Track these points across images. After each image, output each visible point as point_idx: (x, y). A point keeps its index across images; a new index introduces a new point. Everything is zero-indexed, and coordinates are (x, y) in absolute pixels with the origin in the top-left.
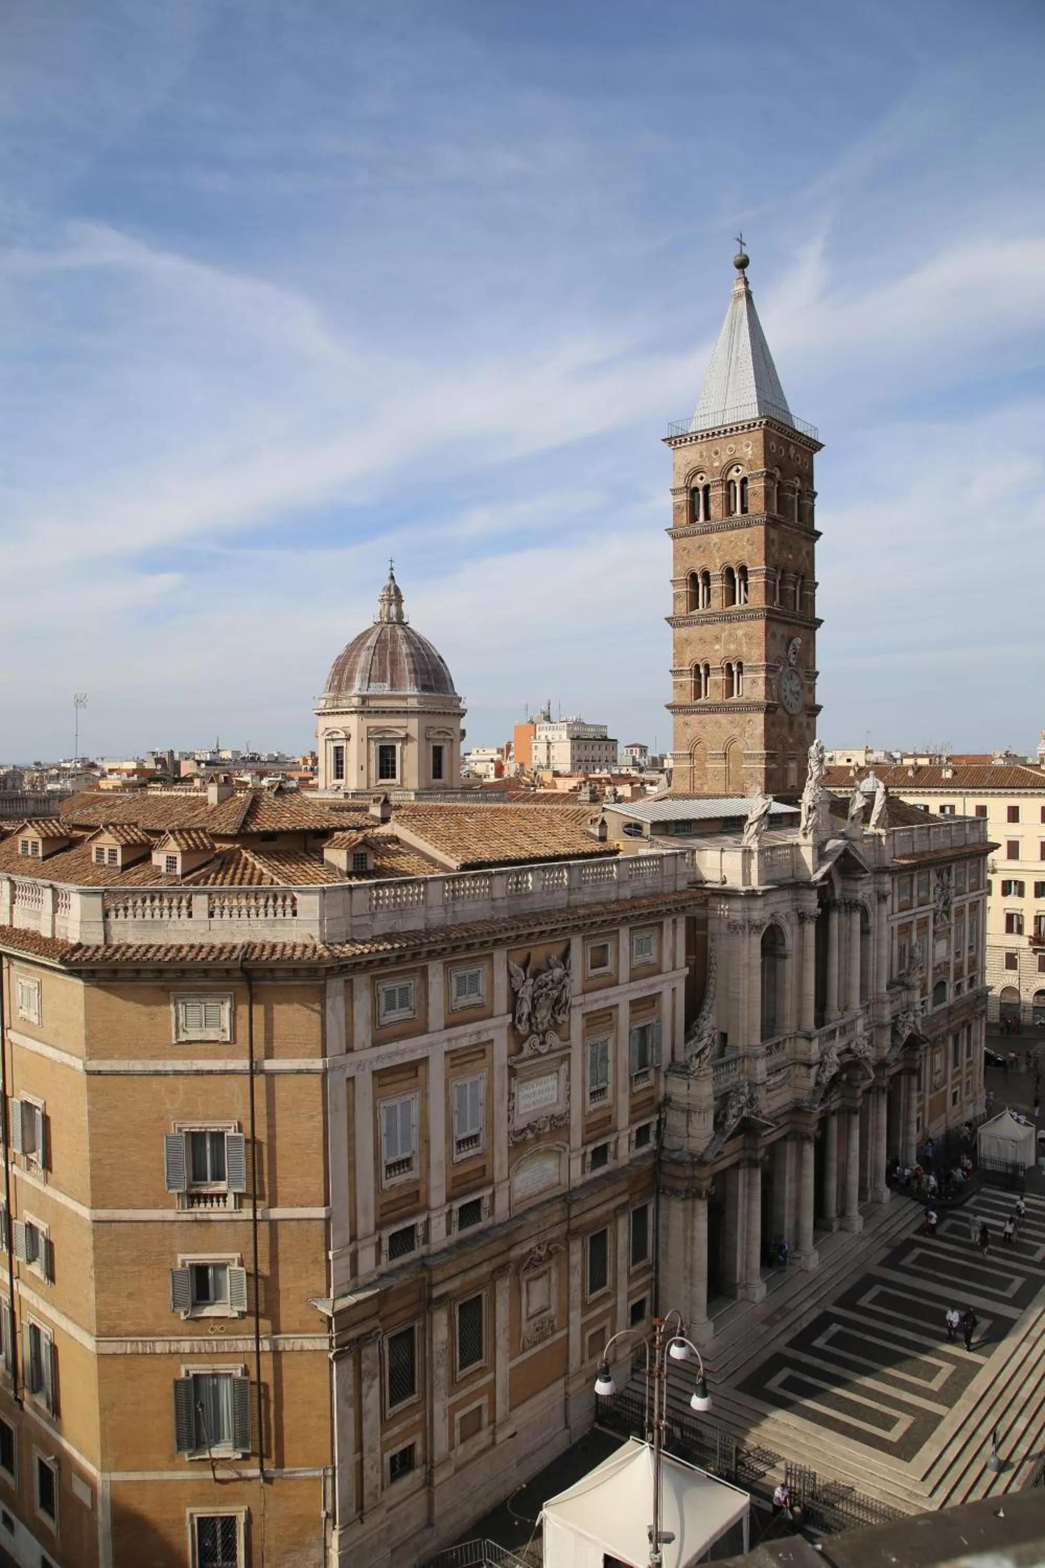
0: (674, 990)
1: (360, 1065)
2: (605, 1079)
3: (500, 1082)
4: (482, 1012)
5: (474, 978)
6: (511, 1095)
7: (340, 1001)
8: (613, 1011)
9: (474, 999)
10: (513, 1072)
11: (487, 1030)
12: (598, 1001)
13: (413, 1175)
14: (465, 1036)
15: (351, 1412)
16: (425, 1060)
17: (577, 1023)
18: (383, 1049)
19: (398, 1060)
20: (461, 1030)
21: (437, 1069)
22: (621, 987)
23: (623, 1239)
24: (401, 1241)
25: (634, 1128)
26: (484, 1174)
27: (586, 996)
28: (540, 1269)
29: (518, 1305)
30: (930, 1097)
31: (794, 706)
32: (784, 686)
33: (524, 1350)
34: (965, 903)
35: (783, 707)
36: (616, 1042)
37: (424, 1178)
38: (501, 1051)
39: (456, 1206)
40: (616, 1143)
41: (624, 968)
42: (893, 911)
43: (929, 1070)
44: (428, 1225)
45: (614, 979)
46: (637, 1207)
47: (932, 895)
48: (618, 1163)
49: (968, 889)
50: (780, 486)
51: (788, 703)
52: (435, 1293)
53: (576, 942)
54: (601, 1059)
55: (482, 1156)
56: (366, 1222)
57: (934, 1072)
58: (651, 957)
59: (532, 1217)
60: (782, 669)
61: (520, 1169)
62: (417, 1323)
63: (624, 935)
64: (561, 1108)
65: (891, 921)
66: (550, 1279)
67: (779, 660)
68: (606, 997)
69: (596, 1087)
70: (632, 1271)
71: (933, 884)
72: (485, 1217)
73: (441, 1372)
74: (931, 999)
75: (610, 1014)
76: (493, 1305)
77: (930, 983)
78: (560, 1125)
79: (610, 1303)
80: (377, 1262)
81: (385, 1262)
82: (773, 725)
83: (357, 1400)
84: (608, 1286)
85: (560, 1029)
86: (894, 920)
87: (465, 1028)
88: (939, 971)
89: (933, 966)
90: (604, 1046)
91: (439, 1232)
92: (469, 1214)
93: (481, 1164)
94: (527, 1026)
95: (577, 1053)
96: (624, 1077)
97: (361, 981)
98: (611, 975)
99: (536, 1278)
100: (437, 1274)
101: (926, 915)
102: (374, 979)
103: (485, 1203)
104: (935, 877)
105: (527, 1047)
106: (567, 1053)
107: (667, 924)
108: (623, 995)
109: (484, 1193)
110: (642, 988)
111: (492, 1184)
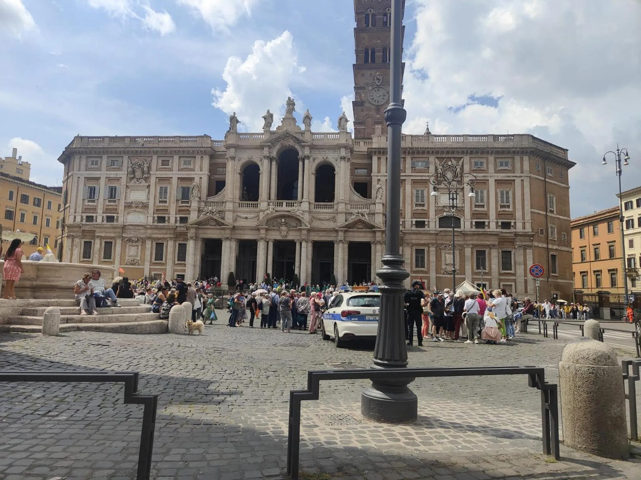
0: (201, 178)
1: (81, 175)
2: (166, 198)
3: (123, 189)
4: (119, 169)
5: (117, 161)
6: (126, 193)
7: (78, 160)
8: (171, 179)
9: (117, 166)
10: (128, 186)
11: (120, 174)
12: (163, 174)
13: (94, 204)
14: (112, 174)
15: (70, 252)
16: (100, 178)
17: (153, 180)
18: (88, 173)
19: (94, 176)
20: (110, 172)
21: (103, 180)
22: (174, 172)
23: (170, 249)
24: (90, 219)
25: (178, 216)
26: (115, 210)
27: (157, 172)
28: (134, 244)
29: (125, 250)
30: (438, 275)
31: (380, 102)
32: (372, 94)
33: (126, 264)
34: (488, 178)
35: (370, 103)
36: (171, 188)
37: (97, 206)
38: (124, 181)
39: (105, 215)
40: (169, 218)
41: (175, 167)
42: (379, 171)
43: (435, 260)
44: (96, 217)
45: (171, 170)
46: (181, 242)
47: (432, 169)
48: (169, 224)
49: (493, 171)
50: (374, 15)
51: (375, 101)
52: (96, 234)
53: (155, 157)
54: (163, 192)
55: (116, 206)
56: (79, 210)
57: (443, 263)
58: (189, 167)
59: (131, 227)
60: (370, 88)
61: (128, 213)
62: (93, 241)
63: (176, 158)
64: (145, 201)
65: (377, 176)
66: (138, 249)
67: (368, 84)
68: (167, 174)
69: (161, 200)
70: (177, 262)
71: (434, 164)
72: (115, 221)
73: (96, 256)
74: (434, 222)
75: (168, 179)
76: (115, 246)
77: (432, 213)
78: (145, 206)
79: (164, 267)
80: (82, 221)
81: (84, 222)
82: (362, 111)
83: (72, 250)
84: (163, 261)
85: (146, 179)
86: (381, 176)
87: (113, 172)
88: (446, 210)
89: (436, 205)
90: (166, 189)
91: (99, 220)
92: (110, 219)
93: (115, 207)
94: (132, 176)
95: (152, 188)
96: (173, 199)
97: (84, 157)
98: (169, 168)
99: (133, 246)
100: (98, 230)
101: (424, 178)
102: (88, 157)
103: (115, 218)
104: (437, 161)
105: (133, 181)
106: (149, 187)
107: (198, 157)
108: (175, 175)
109: (115, 215)
110: (184, 174)
111: (118, 213)
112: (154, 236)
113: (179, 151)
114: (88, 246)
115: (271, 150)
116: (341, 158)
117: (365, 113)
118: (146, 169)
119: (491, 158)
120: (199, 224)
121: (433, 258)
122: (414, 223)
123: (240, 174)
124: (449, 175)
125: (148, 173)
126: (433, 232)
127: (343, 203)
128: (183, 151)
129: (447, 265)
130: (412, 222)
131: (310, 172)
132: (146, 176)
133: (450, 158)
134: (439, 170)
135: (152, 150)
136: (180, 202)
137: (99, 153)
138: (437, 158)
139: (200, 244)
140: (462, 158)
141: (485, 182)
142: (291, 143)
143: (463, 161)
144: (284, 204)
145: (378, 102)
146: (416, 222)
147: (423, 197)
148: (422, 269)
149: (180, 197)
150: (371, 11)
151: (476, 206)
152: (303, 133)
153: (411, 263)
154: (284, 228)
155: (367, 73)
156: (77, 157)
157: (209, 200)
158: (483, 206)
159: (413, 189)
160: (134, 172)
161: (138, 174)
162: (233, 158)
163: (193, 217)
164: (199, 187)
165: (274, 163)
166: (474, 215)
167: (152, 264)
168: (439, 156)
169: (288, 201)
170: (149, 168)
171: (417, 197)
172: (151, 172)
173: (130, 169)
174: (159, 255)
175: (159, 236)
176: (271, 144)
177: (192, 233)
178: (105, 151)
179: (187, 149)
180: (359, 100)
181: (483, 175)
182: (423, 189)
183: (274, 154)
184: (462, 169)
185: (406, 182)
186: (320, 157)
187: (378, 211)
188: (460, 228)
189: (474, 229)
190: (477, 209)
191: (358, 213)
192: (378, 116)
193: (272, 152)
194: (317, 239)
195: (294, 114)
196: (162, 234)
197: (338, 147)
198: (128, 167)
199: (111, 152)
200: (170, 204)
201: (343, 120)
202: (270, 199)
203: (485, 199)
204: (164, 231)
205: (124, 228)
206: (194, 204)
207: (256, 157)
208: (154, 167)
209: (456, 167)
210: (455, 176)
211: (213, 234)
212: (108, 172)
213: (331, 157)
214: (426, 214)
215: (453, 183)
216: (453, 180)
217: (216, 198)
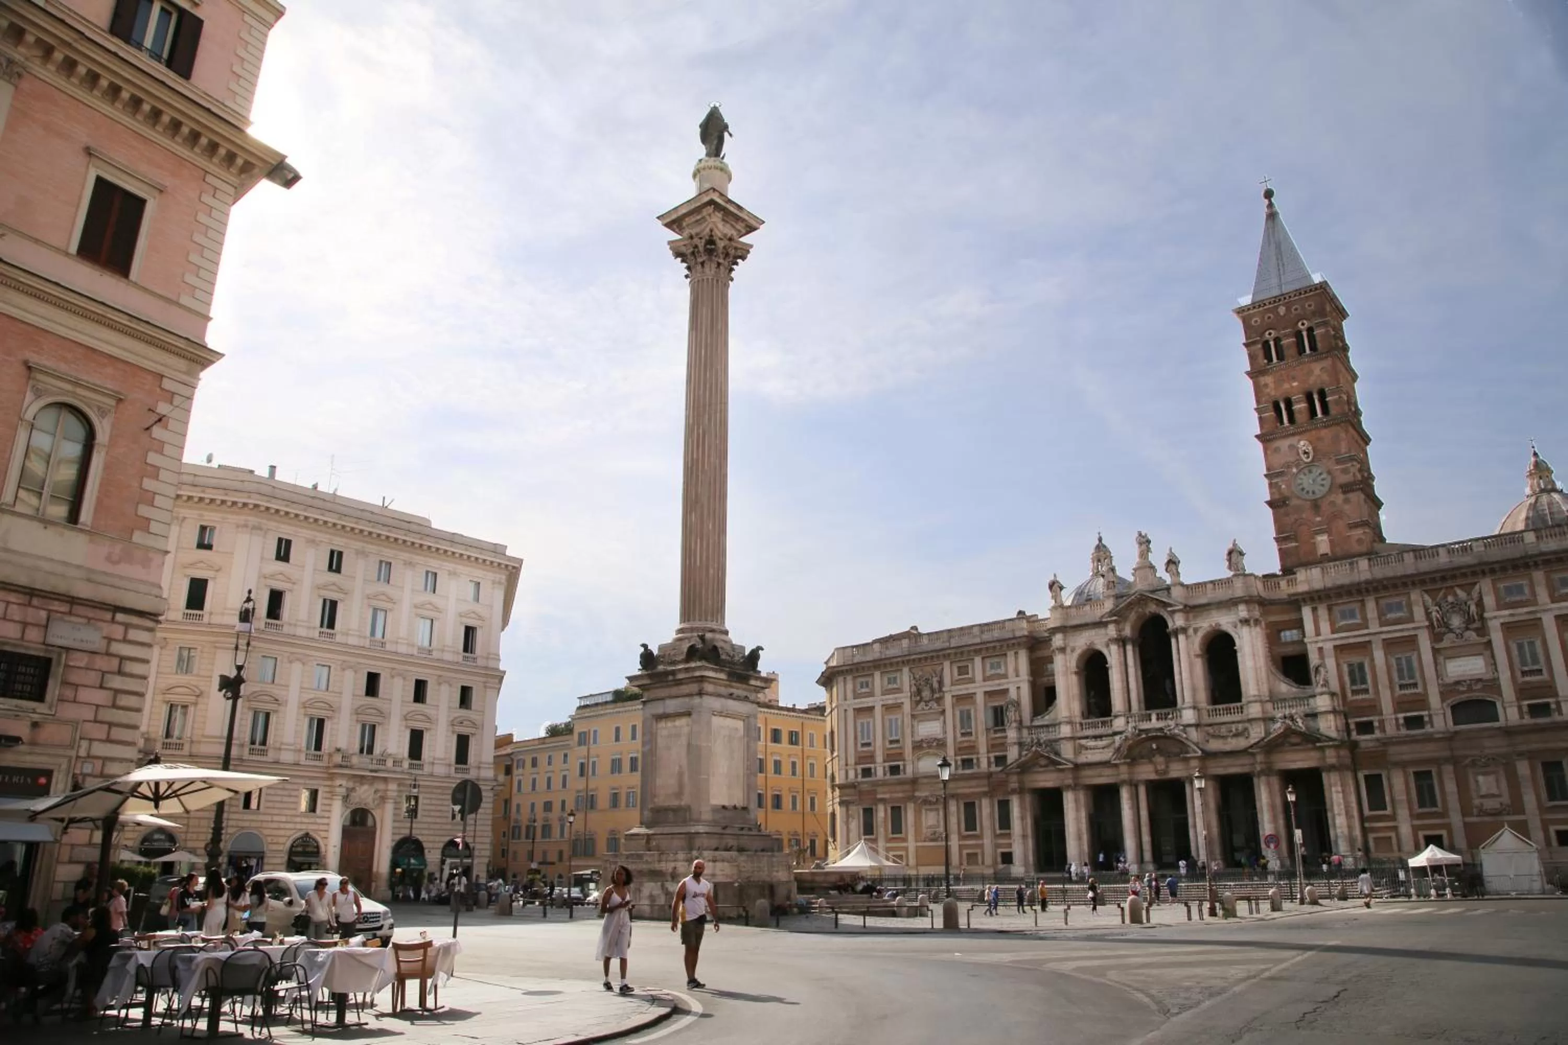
0: (1018, 688)
1: (849, 705)
2: (971, 728)
3: (907, 720)
4: (899, 690)
5: (895, 678)
6: (913, 726)
7: (842, 684)
8: (974, 696)
9: (895, 686)
10: (913, 716)
11: (900, 698)
12: (962, 689)
13: (871, 748)
14: (890, 699)
15: (845, 828)
16: (873, 707)
17: (948, 700)
18: (856, 701)
19: (865, 705)
20: (887, 697)
21: (878, 711)
22: (977, 685)
23: (986, 811)
24: (867, 772)
25: (992, 755)
26: (900, 756)
27: (953, 688)
28: (933, 807)
29: (920, 819)
30: (1468, 819)
31: (1317, 491)
32: (1299, 481)
33: (925, 841)
34: (1538, 615)
35: (1299, 498)
36: (976, 711)
37: (875, 751)
38: (907, 707)
39: (887, 764)
40: (978, 759)
41: (979, 676)
42: (1318, 633)
43: (1455, 789)
44: (875, 769)
45: (972, 681)
46: (1001, 798)
47: (1419, 612)
48: (980, 770)
49: (1548, 600)
50: (1277, 340)
51: (1308, 492)
52: (879, 796)
53: (947, 664)
54: (966, 718)
55: (900, 748)
56: (852, 761)
57: (1474, 794)
58: (999, 671)
59: (925, 781)
60: (1295, 470)
61: (919, 759)
62: (874, 807)
63: (978, 660)
64: (941, 736)
65: (1316, 642)
66: (938, 815)
67: (1288, 466)
68: (967, 689)
69: (963, 731)
70: (998, 832)
71: (1421, 604)
72: (902, 773)
73: (881, 830)
74: (1442, 717)
75: (970, 697)
76: (906, 812)
77: (1434, 700)
78: (941, 744)
79: (980, 842)
80: (856, 776)
81: (860, 779)
82: (1287, 515)
83: (847, 823)
84: (978, 832)
85: (939, 700)
86: (1323, 641)
87: (891, 696)
88: (1462, 689)
89: (1440, 682)
90: (969, 712)
91: (880, 772)
92: (895, 770)
93: (898, 751)
94: (918, 698)
95: (949, 713)
96: (981, 728)
97: (849, 678)
98: (970, 679)
99: (931, 810)
100: (880, 789)
101: (1406, 634)
102: (855, 678)
103: (901, 767)
104: (1427, 597)
105: (920, 707)
106: (943, 712)
107: (1010, 655)
108: (979, 688)
109: (900, 763)
110: (993, 686)
111: (904, 760)
112: (960, 791)
113: (981, 649)
114: (869, 814)
115: (1121, 626)
116: (1241, 621)
117: (1292, 518)
118: (936, 685)
119: (1539, 576)
120: (1024, 768)
121: (1451, 787)
122: (1401, 721)
123: (1076, 673)
124: (1456, 621)
125: (940, 690)
126: (1441, 736)
127: (1256, 702)
128: (987, 649)
129: (1483, 797)
130: (1397, 719)
131: (1192, 653)
132: (937, 695)
133: (1452, 587)
134: (1434, 614)
135: (941, 653)
136: (992, 731)
137: (869, 668)
138: (1426, 591)
139: (1028, 798)
140: (1475, 583)
141: (1535, 624)
142: (1152, 608)
143: (1480, 589)
144: (1154, 717)
145: (1314, 493)
146: (1406, 719)
147: (1410, 669)
148: (1434, 809)
149: (991, 723)
150: (1270, 334)
151: (1524, 673)
152: (1168, 589)
153: (1409, 802)
154: (1159, 759)
155: (1284, 444)
156: (841, 679)
157: (1036, 723)
158: (1540, 672)
159: (1389, 657)
160: (919, 692)
161: (926, 694)
162: (1063, 650)
163: (1013, 754)
164: (1017, 704)
165: (1129, 648)
166: (1522, 692)
167: (962, 837)
168: (1430, 587)
169: (1159, 711)
170: (941, 683)
171: (1400, 670)
172: (944, 689)
173: (914, 689)
174: (971, 822)
175: (967, 791)
176: (1118, 615)
177: (1014, 784)
178: (879, 665)
179: (992, 645)
180: (1277, 496)
181: (1525, 610)
182: (1408, 654)
183: (1128, 631)
184: (1480, 604)
185: (1374, 646)
186: (1205, 624)
187: (1323, 709)
188: (1498, 720)
189: (1528, 720)
190: (1528, 679)
191: (1285, 717)
192: (1318, 519)
193: (1124, 629)
194: (1221, 771)
195: (1151, 557)
196: (970, 787)
197: (1233, 603)
198: (911, 686)
199: (885, 665)
200: (977, 738)
201: (1234, 556)
202: (1130, 709)
203: (1542, 658)
204: (974, 783)
205: (914, 782)
206: (1012, 734)
207: (1099, 639)
208: (947, 680)
209: (1466, 603)
210: (1469, 620)
211: (1046, 780)
212: (884, 697)
213: (1225, 621)
214: (1422, 702)
215: (1468, 634)
216: (1467, 629)
217: (1046, 719)
